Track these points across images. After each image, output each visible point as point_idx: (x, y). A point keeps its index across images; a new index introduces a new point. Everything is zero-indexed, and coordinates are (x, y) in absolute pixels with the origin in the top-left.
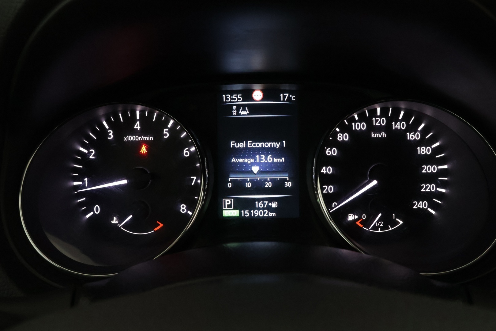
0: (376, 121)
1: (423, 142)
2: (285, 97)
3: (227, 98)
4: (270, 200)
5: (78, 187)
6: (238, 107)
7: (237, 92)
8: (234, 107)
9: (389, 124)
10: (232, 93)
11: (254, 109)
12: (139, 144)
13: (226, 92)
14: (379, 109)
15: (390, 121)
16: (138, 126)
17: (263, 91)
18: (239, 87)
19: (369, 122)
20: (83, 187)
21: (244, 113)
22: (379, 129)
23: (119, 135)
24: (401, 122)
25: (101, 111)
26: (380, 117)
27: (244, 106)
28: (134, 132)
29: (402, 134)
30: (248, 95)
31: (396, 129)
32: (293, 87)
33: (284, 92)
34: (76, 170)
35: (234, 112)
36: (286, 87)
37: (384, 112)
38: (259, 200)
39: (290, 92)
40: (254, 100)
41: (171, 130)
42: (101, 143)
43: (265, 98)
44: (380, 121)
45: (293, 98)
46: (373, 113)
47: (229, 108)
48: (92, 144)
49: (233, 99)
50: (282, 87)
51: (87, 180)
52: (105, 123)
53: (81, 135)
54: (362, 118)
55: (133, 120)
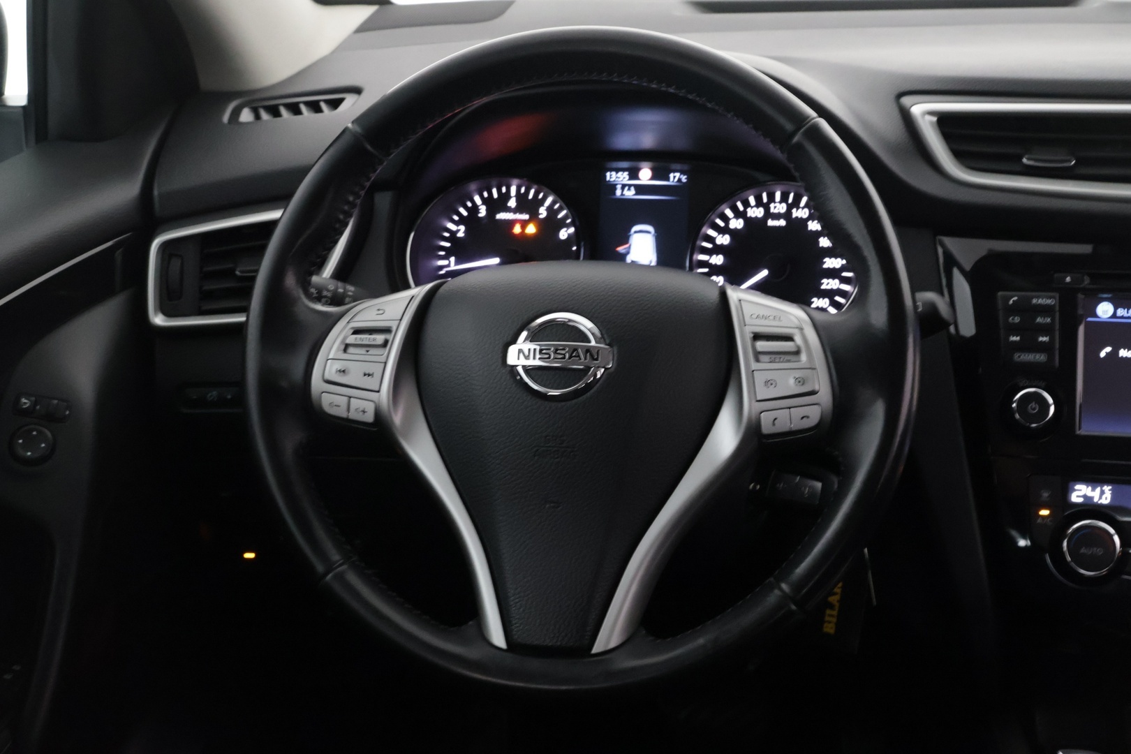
0: (775, 207)
1: (824, 233)
2: (675, 178)
3: (611, 176)
5: (441, 268)
6: (623, 186)
7: (623, 170)
8: (619, 187)
9: (789, 212)
10: (617, 170)
11: (640, 189)
12: (511, 223)
13: (611, 170)
15: (790, 207)
16: (512, 203)
17: (653, 169)
18: (625, 164)
19: (766, 208)
20: (448, 266)
21: (630, 194)
22: (777, 216)
23: (492, 212)
24: (803, 208)
25: (473, 186)
26: (780, 202)
27: (630, 186)
28: (508, 210)
29: (803, 222)
30: (634, 174)
31: (797, 217)
32: (686, 167)
33: (675, 171)
34: (443, 248)
35: (618, 192)
36: (678, 166)
37: (784, 198)
39: (682, 172)
40: (641, 180)
41: (550, 209)
42: (471, 220)
43: (653, 178)
44: (779, 208)
45: (684, 179)
46: (771, 198)
47: (613, 187)
48: (462, 220)
49: (618, 177)
50: (674, 166)
51: (453, 259)
52: (477, 199)
53: (450, 211)
54: (759, 203)
55: (507, 196)
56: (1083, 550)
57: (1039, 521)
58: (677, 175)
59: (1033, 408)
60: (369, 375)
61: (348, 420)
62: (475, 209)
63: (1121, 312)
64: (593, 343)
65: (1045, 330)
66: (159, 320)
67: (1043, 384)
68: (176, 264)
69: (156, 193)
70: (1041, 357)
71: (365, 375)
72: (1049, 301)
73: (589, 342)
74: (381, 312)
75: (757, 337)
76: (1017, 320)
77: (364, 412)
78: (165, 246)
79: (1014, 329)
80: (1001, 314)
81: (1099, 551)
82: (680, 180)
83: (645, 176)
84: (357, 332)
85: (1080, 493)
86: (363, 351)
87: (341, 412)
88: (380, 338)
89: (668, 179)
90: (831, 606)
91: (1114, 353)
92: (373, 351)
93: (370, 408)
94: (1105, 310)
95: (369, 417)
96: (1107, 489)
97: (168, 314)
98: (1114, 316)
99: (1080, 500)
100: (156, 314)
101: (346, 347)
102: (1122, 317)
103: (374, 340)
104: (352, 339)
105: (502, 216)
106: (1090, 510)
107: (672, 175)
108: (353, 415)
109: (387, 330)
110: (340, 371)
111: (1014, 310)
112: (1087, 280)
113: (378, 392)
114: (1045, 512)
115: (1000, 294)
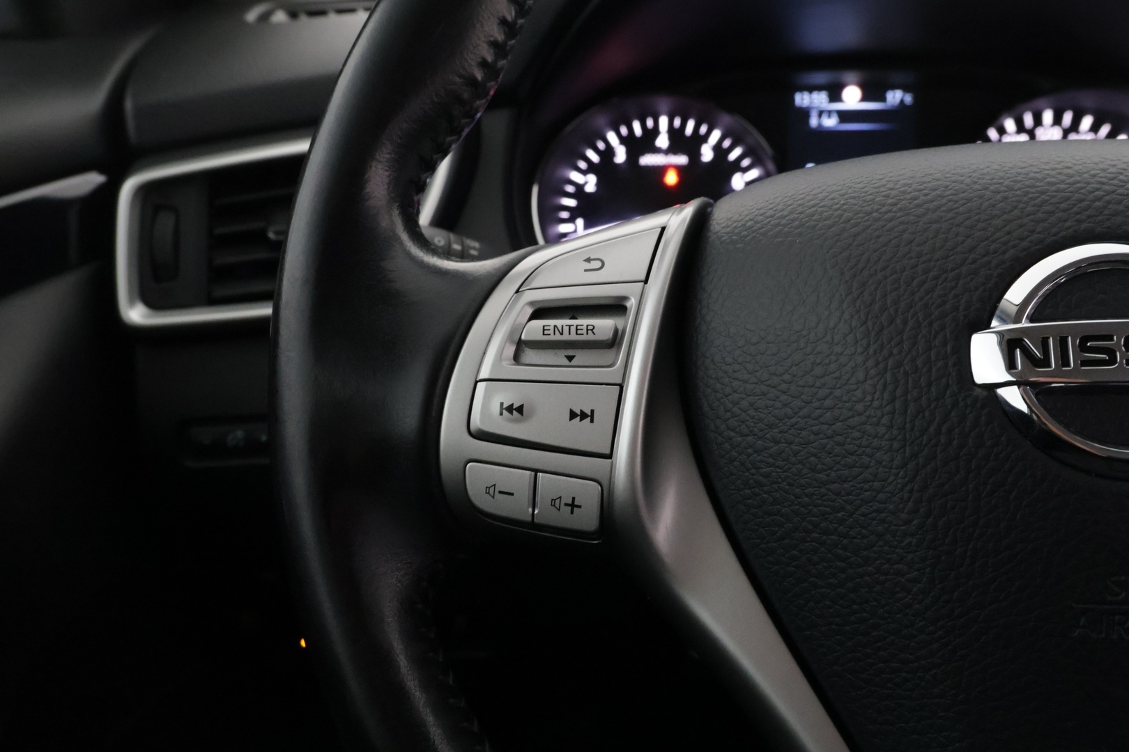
0: (1044, 133)
2: (895, 97)
3: (802, 99)
5: (564, 235)
6: (821, 113)
7: (819, 88)
8: (814, 113)
10: (811, 89)
11: (845, 116)
12: (661, 170)
13: (802, 90)
15: (1066, 133)
16: (663, 141)
17: (862, 87)
18: (822, 80)
19: (1031, 134)
20: (576, 232)
21: (830, 122)
23: (633, 154)
26: (1052, 126)
27: (830, 113)
28: (657, 150)
30: (835, 96)
33: (894, 87)
34: (565, 208)
35: (814, 122)
37: (1057, 121)
39: (906, 89)
40: (844, 103)
41: (717, 148)
42: (604, 169)
43: (862, 99)
44: (1049, 132)
45: (908, 99)
46: (1038, 121)
47: (805, 113)
48: (592, 168)
49: (811, 100)
50: (891, 82)
51: (580, 222)
52: (612, 137)
53: (572, 157)
54: (1021, 128)
55: (655, 132)
58: (898, 93)
60: (583, 416)
61: (532, 524)
62: (608, 153)
66: (136, 314)
68: (166, 223)
69: (129, 105)
71: (573, 415)
74: (597, 264)
77: (573, 505)
78: (146, 192)
82: (902, 101)
83: (852, 97)
84: (541, 312)
86: (559, 357)
87: (518, 508)
89: (883, 99)
93: (588, 494)
95: (587, 518)
97: (153, 302)
100: (132, 302)
101: (521, 346)
103: (590, 329)
104: (535, 330)
105: (647, 160)
107: (890, 94)
108: (544, 514)
109: (616, 307)
110: (510, 409)
113: (609, 456)
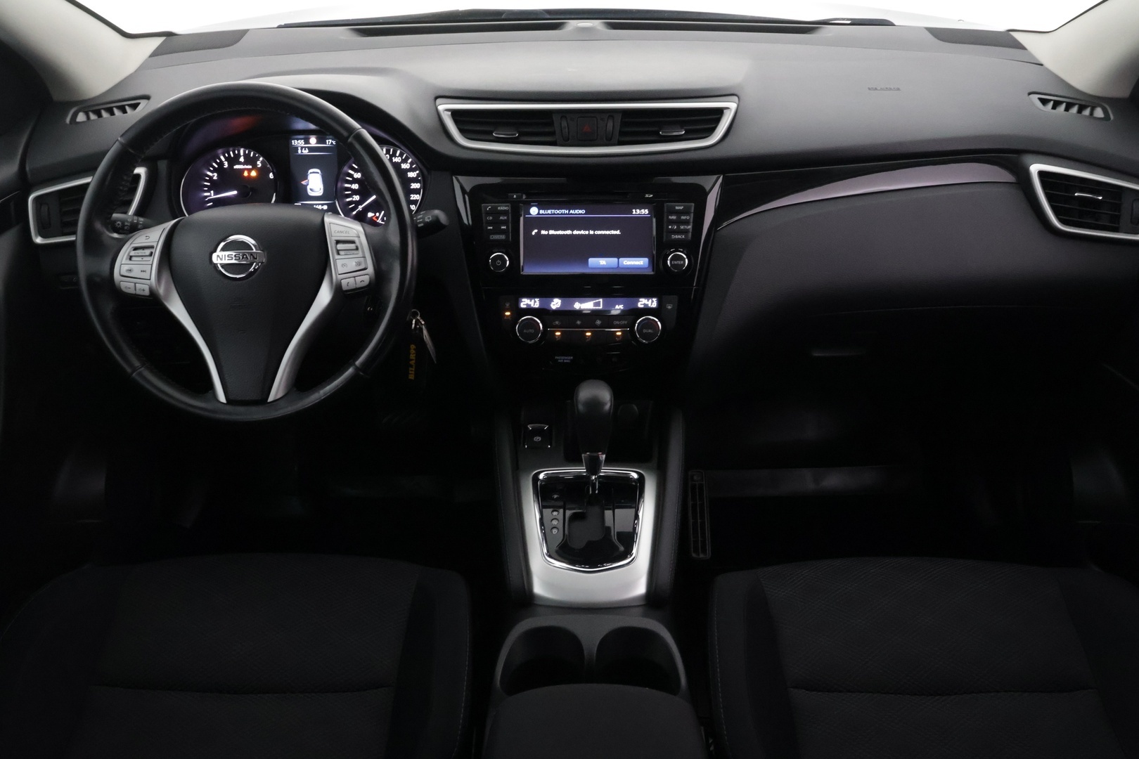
1: (411, 170)
2: (330, 142)
3: (295, 143)
4: (323, 205)
5: (207, 197)
6: (302, 148)
7: (301, 139)
8: (299, 148)
9: (391, 159)
10: (298, 140)
11: (311, 149)
12: (243, 170)
13: (294, 139)
14: (392, 150)
16: (242, 159)
17: (317, 139)
18: (302, 137)
20: (210, 196)
21: (306, 152)
23: (231, 165)
24: (398, 157)
25: (220, 151)
26: (386, 154)
27: (305, 148)
28: (240, 163)
29: (398, 165)
30: (307, 141)
31: (395, 162)
33: (328, 139)
34: (206, 186)
35: (299, 151)
36: (331, 137)
37: (388, 152)
38: (316, 204)
39: (333, 139)
40: (310, 144)
41: (262, 162)
42: (220, 170)
43: (317, 143)
45: (334, 142)
47: (296, 149)
48: (215, 170)
49: (298, 143)
50: (328, 137)
51: (212, 192)
52: (222, 158)
53: (207, 166)
55: (239, 156)
56: (525, 331)
57: (505, 318)
58: (330, 141)
59: (499, 262)
60: (144, 271)
61: (135, 294)
62: (221, 164)
63: (542, 212)
64: (254, 250)
65: (504, 223)
66: (39, 240)
67: (504, 251)
68: (45, 209)
69: (27, 169)
70: (503, 237)
71: (142, 271)
72: (506, 208)
73: (252, 250)
74: (147, 238)
75: (338, 242)
76: (491, 218)
77: (144, 290)
78: (37, 199)
79: (490, 223)
80: (484, 215)
81: (532, 331)
82: (332, 143)
83: (313, 141)
84: (136, 249)
85: (525, 303)
86: (140, 259)
87: (132, 291)
88: (147, 252)
89: (325, 143)
90: (411, 366)
91: (539, 233)
92: (145, 259)
93: (147, 288)
94: (534, 211)
95: (147, 293)
96: (537, 300)
97: (44, 236)
98: (539, 214)
99: (525, 306)
100: (36, 236)
101: (130, 258)
102: (543, 214)
103: (145, 253)
104: (133, 253)
105: (236, 167)
106: (530, 311)
107: (327, 141)
108: (138, 292)
109: (152, 247)
110: (128, 270)
111: (488, 213)
112: (524, 197)
113: (150, 279)
114: (508, 313)
115: (483, 205)
